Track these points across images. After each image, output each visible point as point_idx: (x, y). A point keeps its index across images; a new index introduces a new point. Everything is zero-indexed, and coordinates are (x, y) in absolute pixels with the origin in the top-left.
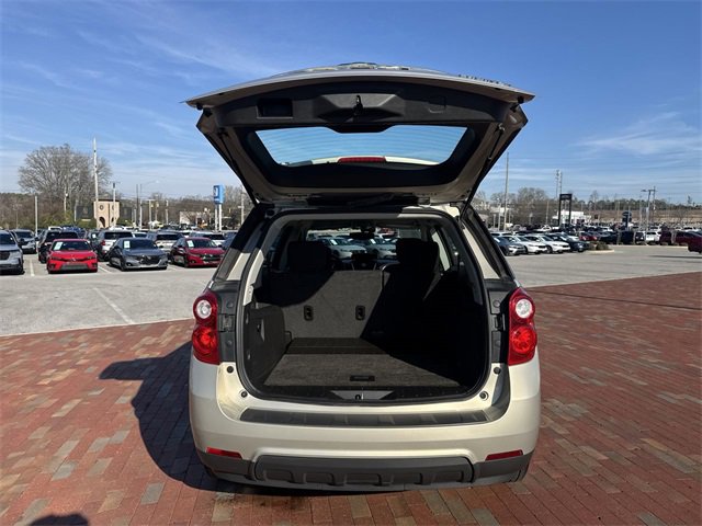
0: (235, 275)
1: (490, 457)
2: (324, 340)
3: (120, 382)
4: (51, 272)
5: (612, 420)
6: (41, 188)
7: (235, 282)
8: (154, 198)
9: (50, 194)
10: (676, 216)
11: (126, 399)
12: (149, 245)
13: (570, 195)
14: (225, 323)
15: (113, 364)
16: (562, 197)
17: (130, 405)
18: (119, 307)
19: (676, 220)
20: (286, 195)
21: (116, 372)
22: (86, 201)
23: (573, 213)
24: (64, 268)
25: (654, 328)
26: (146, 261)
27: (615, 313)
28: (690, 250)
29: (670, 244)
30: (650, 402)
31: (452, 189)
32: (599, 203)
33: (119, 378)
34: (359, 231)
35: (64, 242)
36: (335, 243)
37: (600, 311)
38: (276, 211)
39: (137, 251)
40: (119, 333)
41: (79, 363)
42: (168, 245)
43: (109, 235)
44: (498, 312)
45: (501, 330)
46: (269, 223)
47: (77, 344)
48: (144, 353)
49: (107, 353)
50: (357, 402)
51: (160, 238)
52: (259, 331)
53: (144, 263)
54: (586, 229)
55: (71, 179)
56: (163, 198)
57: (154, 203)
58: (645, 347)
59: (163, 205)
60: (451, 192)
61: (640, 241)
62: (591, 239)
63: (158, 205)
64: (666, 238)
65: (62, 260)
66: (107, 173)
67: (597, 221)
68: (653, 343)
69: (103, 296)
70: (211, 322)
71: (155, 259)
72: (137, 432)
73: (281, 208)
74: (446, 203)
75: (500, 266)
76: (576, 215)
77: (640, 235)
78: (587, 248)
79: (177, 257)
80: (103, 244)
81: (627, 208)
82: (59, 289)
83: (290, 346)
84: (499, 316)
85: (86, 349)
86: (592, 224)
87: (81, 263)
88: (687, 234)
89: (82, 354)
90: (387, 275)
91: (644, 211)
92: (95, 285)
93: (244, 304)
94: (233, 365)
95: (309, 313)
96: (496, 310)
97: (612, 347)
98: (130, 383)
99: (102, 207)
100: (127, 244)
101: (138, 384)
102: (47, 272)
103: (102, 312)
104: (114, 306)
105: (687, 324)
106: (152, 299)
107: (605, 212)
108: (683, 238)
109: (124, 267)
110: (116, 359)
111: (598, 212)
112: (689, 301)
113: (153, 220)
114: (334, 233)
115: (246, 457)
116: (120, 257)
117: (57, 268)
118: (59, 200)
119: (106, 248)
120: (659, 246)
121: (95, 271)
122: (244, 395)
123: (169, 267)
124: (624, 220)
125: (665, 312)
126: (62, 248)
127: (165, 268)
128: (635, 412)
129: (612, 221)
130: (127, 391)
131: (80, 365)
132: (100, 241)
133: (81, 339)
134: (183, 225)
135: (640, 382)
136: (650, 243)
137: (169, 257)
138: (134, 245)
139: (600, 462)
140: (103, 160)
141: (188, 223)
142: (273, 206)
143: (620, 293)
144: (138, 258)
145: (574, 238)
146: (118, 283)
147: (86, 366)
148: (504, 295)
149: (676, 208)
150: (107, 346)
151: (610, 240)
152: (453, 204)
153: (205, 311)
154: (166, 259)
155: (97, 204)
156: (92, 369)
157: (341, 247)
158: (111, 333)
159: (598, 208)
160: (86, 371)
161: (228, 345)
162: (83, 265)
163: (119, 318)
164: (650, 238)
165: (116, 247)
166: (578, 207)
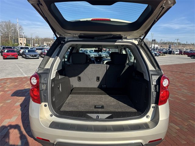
0: (48, 66)
1: (150, 142)
2: (85, 88)
3: (18, 97)
4: (4, 59)
5: (178, 113)
6: (2, 34)
7: (48, 69)
8: (36, 37)
9: (5, 35)
10: (183, 47)
11: (18, 104)
12: (34, 51)
13: (155, 40)
14: (43, 87)
15: (17, 91)
16: (153, 41)
17: (19, 106)
18: (23, 70)
19: (183, 48)
20: (70, 34)
21: (17, 94)
22: (16, 38)
23: (155, 45)
24: (7, 58)
25: (184, 80)
26: (33, 56)
27: (171, 75)
28: (188, 56)
29: (182, 55)
30: (188, 106)
31: (136, 33)
32: (162, 42)
33: (17, 96)
34: (97, 49)
35: (8, 50)
36: (89, 52)
37: (167, 74)
38: (66, 40)
39: (30, 53)
40: (21, 79)
41: (5, 90)
42: (39, 52)
43: (22, 48)
44: (155, 84)
45: (156, 91)
46: (63, 45)
47: (6, 83)
48: (27, 86)
49: (16, 86)
50: (97, 119)
51: (37, 49)
52: (59, 88)
53: (32, 57)
54: (159, 50)
55: (11, 31)
56: (39, 37)
57: (36, 39)
58: (182, 87)
59: (39, 39)
60: (136, 34)
61: (174, 54)
62: (160, 52)
63: (37, 40)
64: (181, 53)
65: (7, 55)
66: (22, 29)
67: (162, 47)
68: (184, 85)
69: (18, 67)
70: (37, 86)
71: (35, 56)
72: (20, 117)
73: (68, 39)
74: (133, 39)
75: (155, 65)
76: (156, 46)
77: (174, 52)
78: (159, 55)
79: (42, 55)
80: (20, 51)
81: (170, 44)
82: (5, 64)
83: (72, 91)
84: (155, 86)
85: (9, 85)
86: (160, 48)
87: (13, 56)
88: (186, 52)
89: (8, 86)
90: (108, 66)
91: (175, 45)
92: (16, 63)
93: (51, 79)
94: (47, 104)
95: (79, 79)
96: (154, 83)
97: (172, 86)
98: (21, 98)
99: (21, 40)
100: (27, 51)
101: (23, 98)
102: (3, 59)
103: (17, 72)
104: (21, 70)
105: (193, 79)
106: (33, 68)
107: (164, 45)
108: (185, 53)
109: (26, 58)
110: (18, 89)
111: (162, 45)
112: (191, 72)
113: (36, 44)
114: (89, 49)
115: (52, 141)
116: (25, 55)
117: (6, 58)
118: (8, 37)
119: (21, 52)
120: (179, 55)
121: (17, 59)
122: (51, 116)
123: (40, 58)
124: (169, 47)
125: (185, 75)
126: (7, 52)
127: (38, 58)
128: (184, 110)
129: (166, 48)
130: (19, 101)
131: (6, 91)
132: (19, 50)
133: (8, 81)
134: (45, 46)
135: (184, 99)
136: (176, 54)
137: (40, 55)
138: (29, 51)
139: (177, 130)
140: (21, 26)
141: (46, 45)
142: (65, 38)
143: (171, 69)
144: (30, 55)
145: (156, 52)
146: (23, 63)
147: (7, 91)
148: (158, 77)
149: (183, 44)
150: (16, 84)
151: (165, 53)
152: (136, 39)
153: (34, 81)
154: (39, 56)
155: (19, 39)
156: (9, 92)
157: (91, 54)
158: (18, 79)
159: (162, 44)
160: (7, 93)
161: (44, 96)
162: (14, 57)
163: (22, 74)
164: (176, 53)
165: (24, 52)
166: (157, 44)
